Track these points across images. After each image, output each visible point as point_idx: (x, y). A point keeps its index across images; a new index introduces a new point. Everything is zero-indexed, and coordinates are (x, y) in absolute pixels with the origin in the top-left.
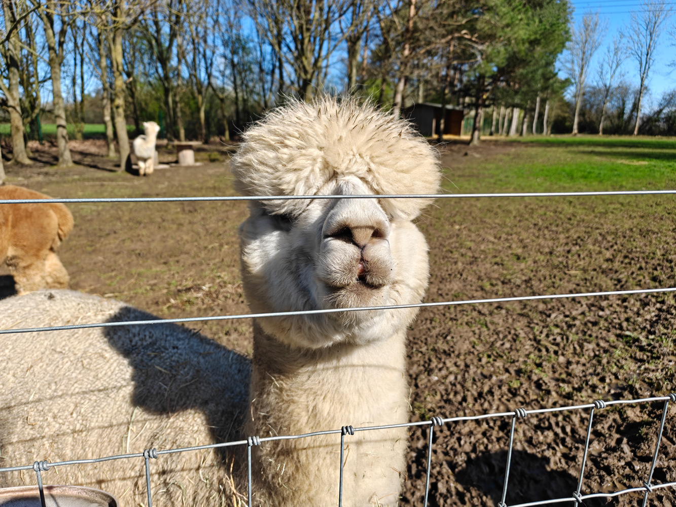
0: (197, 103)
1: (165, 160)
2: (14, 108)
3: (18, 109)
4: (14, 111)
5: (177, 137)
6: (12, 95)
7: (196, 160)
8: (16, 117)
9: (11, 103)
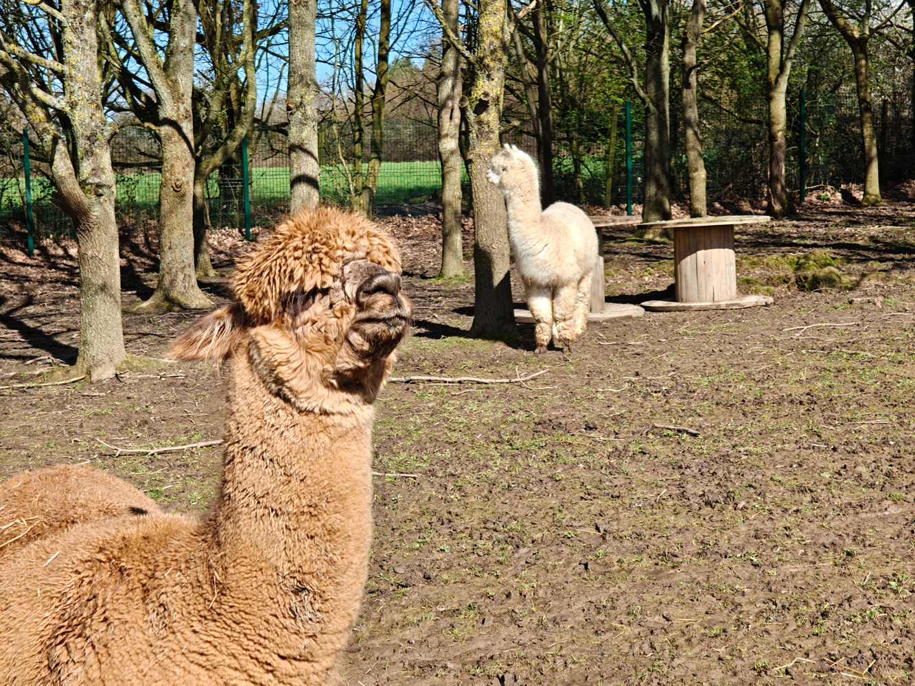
0: (761, 65)
1: (631, 288)
2: (174, 124)
3: (187, 127)
4: (176, 137)
5: (683, 197)
6: (174, 86)
7: (745, 286)
8: (178, 155)
9: (168, 110)
